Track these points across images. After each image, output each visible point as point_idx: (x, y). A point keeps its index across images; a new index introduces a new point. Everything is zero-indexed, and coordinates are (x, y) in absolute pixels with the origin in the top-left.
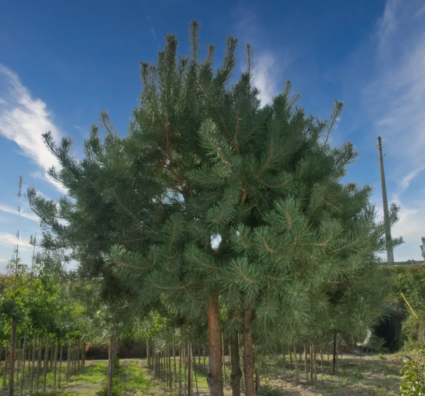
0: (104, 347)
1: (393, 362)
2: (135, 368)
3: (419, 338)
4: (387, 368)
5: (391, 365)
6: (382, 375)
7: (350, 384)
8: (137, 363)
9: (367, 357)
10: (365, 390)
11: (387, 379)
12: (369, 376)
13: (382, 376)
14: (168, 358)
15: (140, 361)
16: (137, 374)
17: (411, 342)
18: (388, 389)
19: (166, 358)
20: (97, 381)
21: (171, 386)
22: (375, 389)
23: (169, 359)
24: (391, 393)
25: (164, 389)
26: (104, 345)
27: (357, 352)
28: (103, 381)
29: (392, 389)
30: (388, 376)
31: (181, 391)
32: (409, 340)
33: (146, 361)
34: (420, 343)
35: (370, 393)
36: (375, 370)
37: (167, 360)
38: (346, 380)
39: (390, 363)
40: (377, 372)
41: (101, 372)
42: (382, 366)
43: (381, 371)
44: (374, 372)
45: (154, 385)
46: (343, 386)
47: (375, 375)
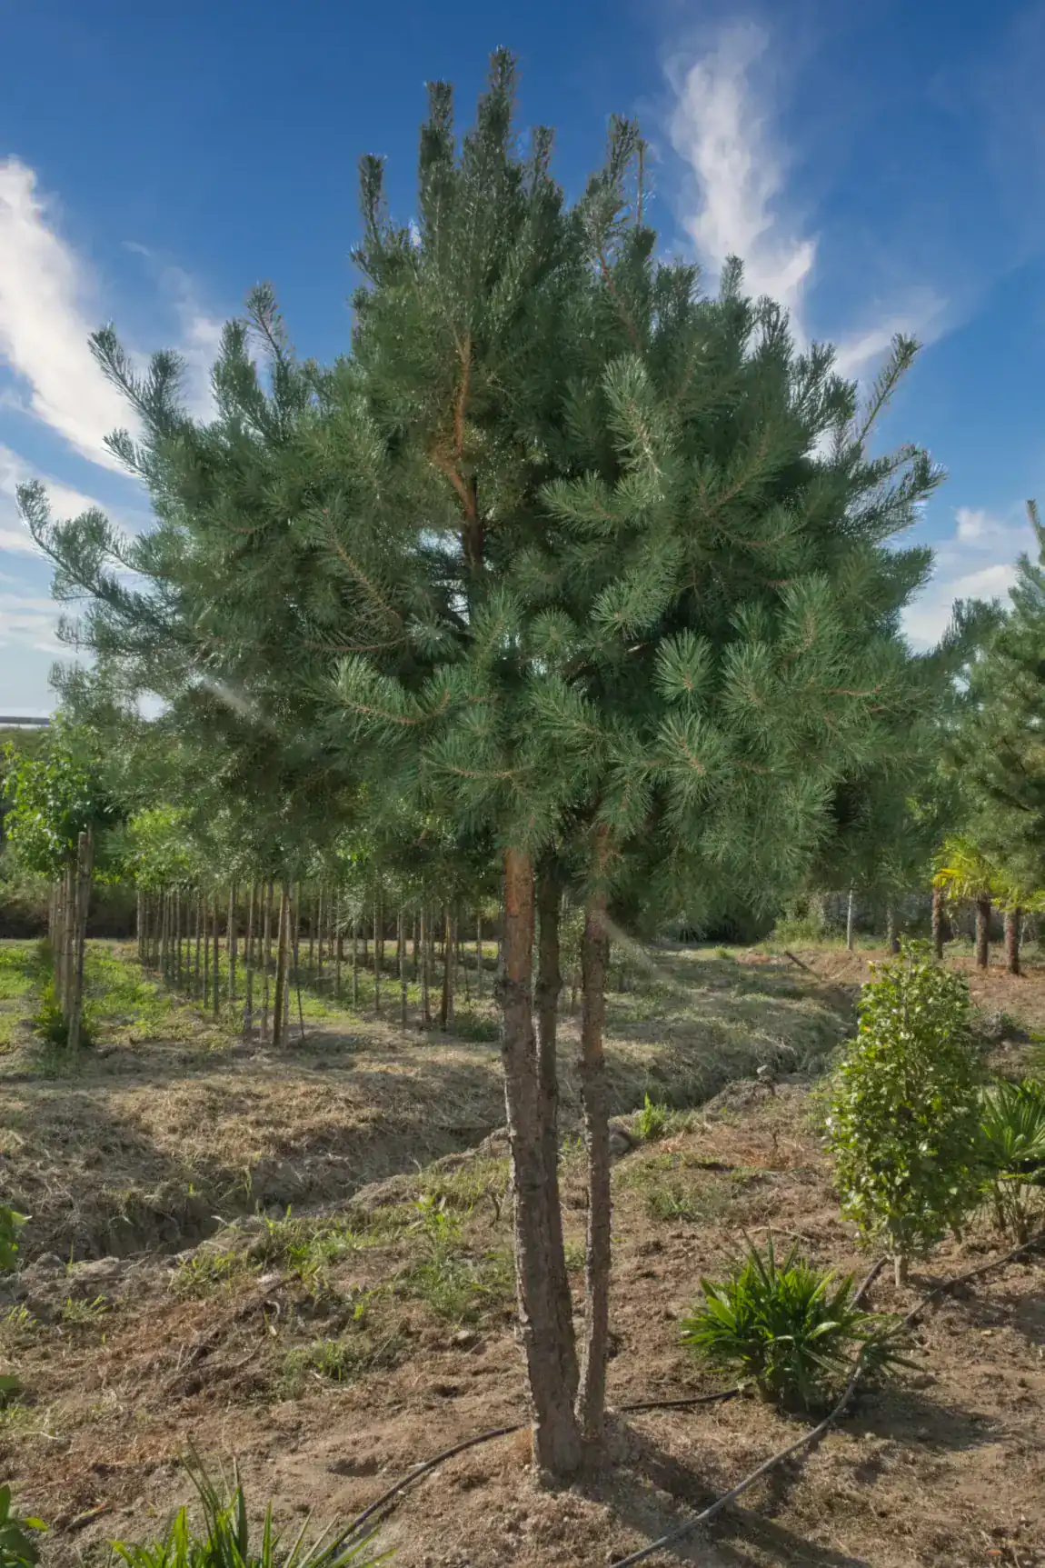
0: (18, 907)
1: (753, 966)
2: (110, 963)
3: (812, 912)
4: (743, 979)
5: (750, 973)
6: (733, 993)
7: (661, 1013)
8: (110, 949)
9: (688, 952)
10: (700, 1027)
11: (744, 1003)
12: (703, 995)
13: (732, 996)
14: (211, 942)
15: (118, 946)
16: (120, 977)
17: (791, 921)
18: (752, 1027)
19: (202, 941)
20: (9, 991)
21: (217, 1008)
22: (725, 1025)
23: (216, 942)
24: (757, 1035)
25: (200, 1016)
26: (16, 902)
27: (666, 940)
28: (28, 992)
29: (761, 1025)
30: (748, 997)
31: (249, 1022)
32: (789, 916)
33: (133, 946)
34: (812, 924)
35: (711, 1033)
36: (716, 983)
37: (207, 946)
38: (653, 1004)
39: (749, 968)
40: (721, 987)
41: (17, 969)
42: (731, 974)
43: (729, 985)
44: (713, 988)
45: (171, 1005)
46: (647, 1018)
47: (718, 994)
